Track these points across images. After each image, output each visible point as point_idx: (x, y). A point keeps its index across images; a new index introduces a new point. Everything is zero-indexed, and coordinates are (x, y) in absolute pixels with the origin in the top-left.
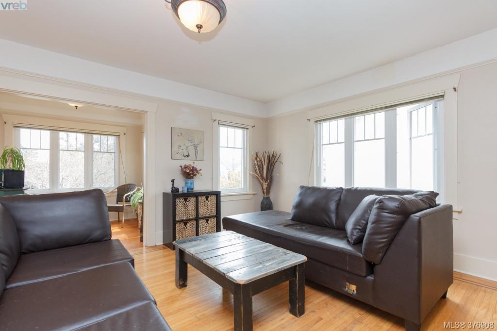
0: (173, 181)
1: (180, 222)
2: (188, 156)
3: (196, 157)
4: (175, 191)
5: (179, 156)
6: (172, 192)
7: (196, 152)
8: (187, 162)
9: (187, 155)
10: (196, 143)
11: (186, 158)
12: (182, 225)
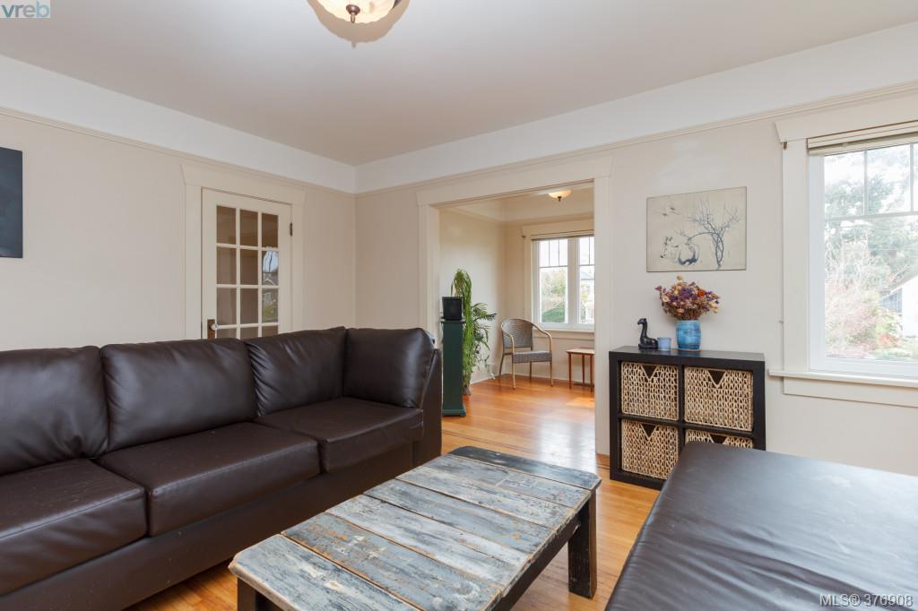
0: (644, 323)
1: (633, 420)
2: (692, 261)
3: (718, 262)
4: (648, 345)
5: (666, 264)
6: (640, 347)
7: (717, 247)
8: (689, 278)
9: (690, 258)
10: (718, 223)
11: (687, 266)
12: (640, 431)
